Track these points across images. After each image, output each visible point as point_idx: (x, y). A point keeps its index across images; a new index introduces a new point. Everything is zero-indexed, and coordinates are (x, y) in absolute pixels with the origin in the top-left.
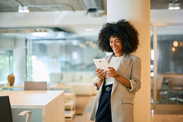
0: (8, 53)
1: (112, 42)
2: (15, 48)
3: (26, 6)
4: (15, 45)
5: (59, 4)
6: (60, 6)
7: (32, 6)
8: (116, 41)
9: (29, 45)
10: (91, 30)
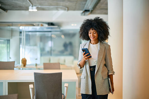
0: (6, 41)
1: (91, 33)
2: (12, 38)
3: (35, 6)
4: (12, 36)
5: (60, 6)
6: (61, 7)
7: (40, 7)
8: (94, 33)
9: (24, 36)
10: (75, 25)
